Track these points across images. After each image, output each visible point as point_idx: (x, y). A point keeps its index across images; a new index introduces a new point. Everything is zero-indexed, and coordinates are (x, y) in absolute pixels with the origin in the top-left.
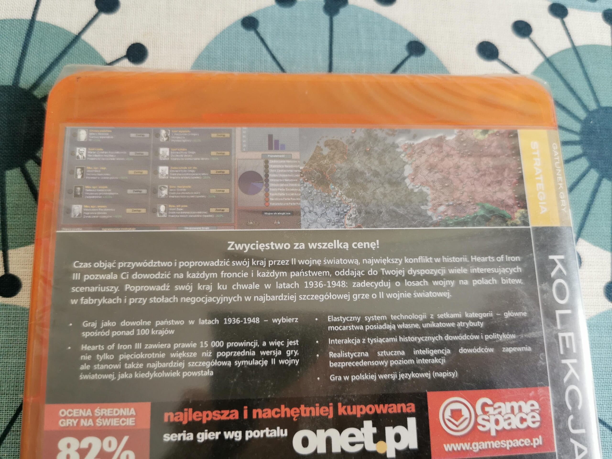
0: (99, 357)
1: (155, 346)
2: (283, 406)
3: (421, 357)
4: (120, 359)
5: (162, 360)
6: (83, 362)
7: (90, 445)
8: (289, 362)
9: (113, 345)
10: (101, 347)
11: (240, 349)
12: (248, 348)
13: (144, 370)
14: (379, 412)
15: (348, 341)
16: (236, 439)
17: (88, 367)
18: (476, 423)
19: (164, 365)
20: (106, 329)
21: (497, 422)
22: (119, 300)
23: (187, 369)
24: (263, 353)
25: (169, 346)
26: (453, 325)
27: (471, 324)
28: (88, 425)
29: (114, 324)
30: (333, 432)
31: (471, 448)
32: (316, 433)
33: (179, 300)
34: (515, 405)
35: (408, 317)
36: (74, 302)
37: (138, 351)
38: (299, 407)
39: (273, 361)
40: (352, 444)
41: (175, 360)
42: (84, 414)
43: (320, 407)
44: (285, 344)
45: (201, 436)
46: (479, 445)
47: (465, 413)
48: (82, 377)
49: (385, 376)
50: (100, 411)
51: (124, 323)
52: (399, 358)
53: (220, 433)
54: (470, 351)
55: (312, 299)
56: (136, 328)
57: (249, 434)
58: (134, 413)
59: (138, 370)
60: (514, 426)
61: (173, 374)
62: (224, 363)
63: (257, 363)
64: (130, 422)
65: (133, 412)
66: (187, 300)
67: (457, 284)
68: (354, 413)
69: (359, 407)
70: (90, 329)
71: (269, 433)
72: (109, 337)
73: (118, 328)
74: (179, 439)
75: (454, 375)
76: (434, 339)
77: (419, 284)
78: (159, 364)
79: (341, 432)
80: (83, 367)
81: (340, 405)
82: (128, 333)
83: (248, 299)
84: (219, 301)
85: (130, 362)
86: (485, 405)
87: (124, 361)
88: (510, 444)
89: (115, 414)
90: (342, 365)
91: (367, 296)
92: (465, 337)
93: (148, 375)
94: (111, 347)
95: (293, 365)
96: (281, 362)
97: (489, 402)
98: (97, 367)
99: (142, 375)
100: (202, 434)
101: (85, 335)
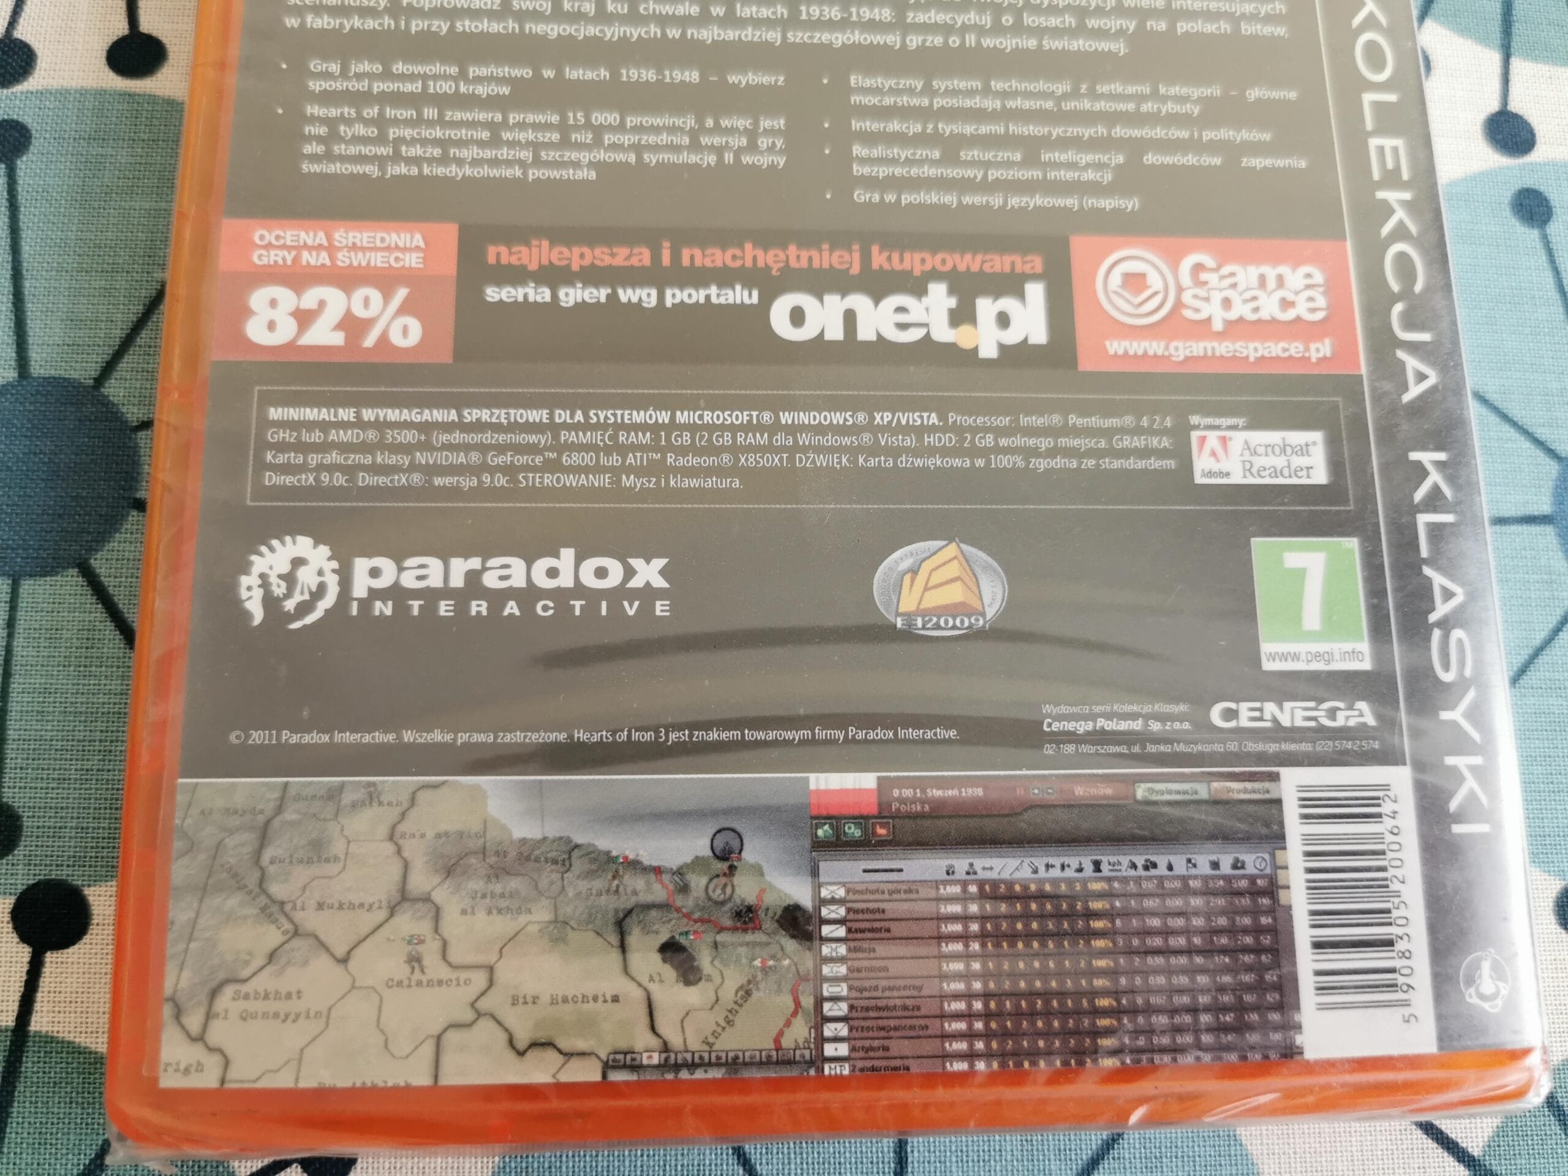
0: (345, 131)
1: (468, 116)
2: (748, 246)
3: (1057, 165)
4: (391, 136)
5: (481, 144)
6: (310, 138)
7: (322, 304)
8: (764, 161)
9: (376, 110)
10: (349, 111)
11: (656, 130)
12: (673, 130)
13: (444, 160)
14: (962, 268)
15: (895, 126)
16: (644, 305)
17: (320, 149)
18: (1179, 304)
19: (488, 154)
20: (359, 76)
21: (1227, 303)
22: (388, 21)
23: (537, 162)
24: (705, 140)
25: (498, 117)
26: (1131, 107)
27: (1170, 107)
28: (319, 264)
29: (377, 68)
30: (860, 302)
31: (1166, 353)
32: (821, 300)
33: (522, 28)
34: (1270, 273)
35: (1031, 87)
36: (291, 22)
37: (430, 123)
38: (784, 247)
39: (729, 158)
40: (903, 327)
41: (512, 144)
42: (310, 242)
43: (832, 250)
44: (756, 124)
45: (567, 295)
46: (1185, 348)
47: (1155, 281)
48: (306, 167)
49: (978, 200)
50: (345, 235)
51: (399, 67)
52: (1009, 164)
53: (609, 291)
54: (1168, 160)
55: (815, 41)
56: (424, 78)
57: (674, 295)
58: (422, 244)
59: (431, 161)
60: (1264, 314)
61: (508, 173)
62: (621, 157)
63: (694, 159)
64: (413, 260)
65: (418, 240)
66: (539, 28)
67: (1141, 25)
68: (907, 265)
69: (917, 257)
70: (327, 75)
71: (718, 295)
72: (369, 93)
73: (387, 75)
74: (521, 299)
75: (1131, 204)
76: (1087, 133)
77: (1054, 22)
78: (475, 151)
79: (877, 302)
80: (309, 149)
81: (875, 249)
82: (408, 87)
83: (674, 33)
84: (609, 35)
85: (413, 142)
86: (1198, 268)
87: (399, 141)
88: (1256, 350)
89: (378, 244)
90: (882, 172)
91: (938, 40)
92: (1159, 132)
93: (453, 170)
94: (372, 112)
95: (772, 167)
96: (747, 159)
97: (1209, 261)
98: (339, 149)
99: (440, 171)
100: (571, 291)
101: (315, 86)
